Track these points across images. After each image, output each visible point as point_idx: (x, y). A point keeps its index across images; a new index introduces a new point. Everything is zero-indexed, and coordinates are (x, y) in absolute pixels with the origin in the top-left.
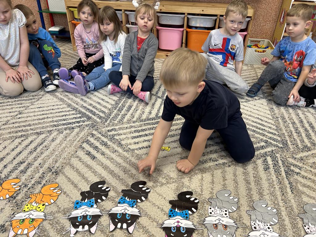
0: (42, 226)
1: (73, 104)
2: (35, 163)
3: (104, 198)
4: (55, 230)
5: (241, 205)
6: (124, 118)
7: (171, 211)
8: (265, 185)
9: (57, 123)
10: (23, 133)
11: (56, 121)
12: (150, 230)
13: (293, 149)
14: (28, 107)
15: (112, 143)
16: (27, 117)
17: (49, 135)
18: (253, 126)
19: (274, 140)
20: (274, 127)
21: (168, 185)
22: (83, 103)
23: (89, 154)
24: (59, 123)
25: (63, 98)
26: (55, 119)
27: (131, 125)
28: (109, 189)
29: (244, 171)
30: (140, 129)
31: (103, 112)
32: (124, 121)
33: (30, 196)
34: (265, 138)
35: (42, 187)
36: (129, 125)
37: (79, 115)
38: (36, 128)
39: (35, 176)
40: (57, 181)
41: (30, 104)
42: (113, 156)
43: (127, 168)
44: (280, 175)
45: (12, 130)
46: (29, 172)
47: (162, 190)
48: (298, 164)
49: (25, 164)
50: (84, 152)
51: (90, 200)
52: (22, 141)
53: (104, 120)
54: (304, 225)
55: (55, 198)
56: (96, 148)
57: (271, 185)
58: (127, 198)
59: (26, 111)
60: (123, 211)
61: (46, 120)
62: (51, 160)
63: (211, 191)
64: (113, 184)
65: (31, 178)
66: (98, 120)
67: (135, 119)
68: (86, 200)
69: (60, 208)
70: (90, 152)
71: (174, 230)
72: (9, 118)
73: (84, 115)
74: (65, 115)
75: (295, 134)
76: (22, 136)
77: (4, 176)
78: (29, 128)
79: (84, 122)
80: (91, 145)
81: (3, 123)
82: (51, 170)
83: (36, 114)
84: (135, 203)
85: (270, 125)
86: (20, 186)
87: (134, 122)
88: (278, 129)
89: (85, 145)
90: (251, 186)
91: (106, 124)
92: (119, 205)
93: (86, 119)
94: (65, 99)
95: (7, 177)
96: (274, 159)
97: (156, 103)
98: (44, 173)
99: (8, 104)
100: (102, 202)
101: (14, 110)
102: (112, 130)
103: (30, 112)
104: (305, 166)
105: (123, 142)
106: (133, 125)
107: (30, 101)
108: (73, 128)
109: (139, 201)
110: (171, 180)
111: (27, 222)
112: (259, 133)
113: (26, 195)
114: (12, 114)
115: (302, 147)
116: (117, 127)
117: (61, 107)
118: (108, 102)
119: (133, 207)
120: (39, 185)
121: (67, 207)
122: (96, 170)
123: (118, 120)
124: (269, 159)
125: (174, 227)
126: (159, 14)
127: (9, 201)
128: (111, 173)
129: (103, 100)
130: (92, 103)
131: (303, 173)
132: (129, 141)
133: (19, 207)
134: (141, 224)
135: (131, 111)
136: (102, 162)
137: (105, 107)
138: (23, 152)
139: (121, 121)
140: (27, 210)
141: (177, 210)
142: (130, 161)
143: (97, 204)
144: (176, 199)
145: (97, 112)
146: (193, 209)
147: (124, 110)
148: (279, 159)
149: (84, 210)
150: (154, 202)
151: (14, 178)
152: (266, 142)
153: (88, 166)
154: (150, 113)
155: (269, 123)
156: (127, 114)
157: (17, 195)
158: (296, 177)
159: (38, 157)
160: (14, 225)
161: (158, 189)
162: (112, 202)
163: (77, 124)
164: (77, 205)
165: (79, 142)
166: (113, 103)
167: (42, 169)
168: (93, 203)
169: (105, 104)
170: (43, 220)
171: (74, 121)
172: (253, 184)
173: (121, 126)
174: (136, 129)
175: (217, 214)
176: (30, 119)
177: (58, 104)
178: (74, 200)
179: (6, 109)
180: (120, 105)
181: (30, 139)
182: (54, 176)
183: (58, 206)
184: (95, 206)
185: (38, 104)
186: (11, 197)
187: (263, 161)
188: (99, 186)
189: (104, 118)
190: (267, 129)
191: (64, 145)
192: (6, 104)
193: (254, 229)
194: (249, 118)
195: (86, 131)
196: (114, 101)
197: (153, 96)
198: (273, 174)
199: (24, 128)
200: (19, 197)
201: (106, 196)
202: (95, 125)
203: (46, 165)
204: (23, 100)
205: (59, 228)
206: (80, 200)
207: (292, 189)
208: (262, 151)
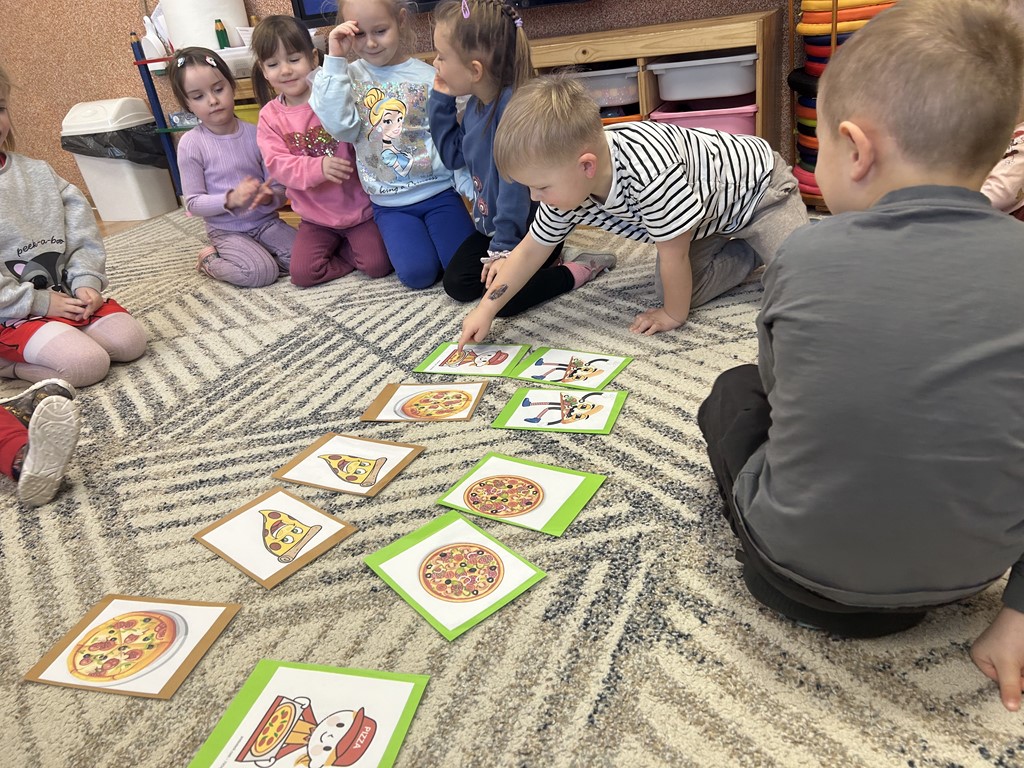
6: (205, 422)
15: (91, 507)
18: (633, 440)
19: (681, 493)
27: (204, 445)
30: (223, 458)
31: (159, 407)
32: (195, 434)
34: (644, 487)
36: (195, 447)
42: (57, 551)
43: (60, 596)
44: (596, 639)
48: (711, 594)
53: (138, 433)
56: (30, 524)
66: (121, 432)
67: (233, 427)
73: (95, 417)
87: (222, 437)
91: (133, 444)
96: (621, 572)
97: (352, 369)
102: (134, 462)
105: (126, 506)
106: (212, 445)
112: (635, 466)
116: (153, 455)
118: (200, 375)
123: (178, 431)
129: (192, 368)
130: (155, 379)
131: (704, 636)
135: (245, 401)
137: (179, 391)
139: (183, 436)
142: (93, 569)
145: (140, 408)
147: (229, 395)
152: (641, 500)
154: (303, 404)
156: (222, 412)
158: (659, 651)
166: (215, 376)
169: (187, 380)
173: (170, 451)
174: (208, 460)
180: (231, 381)
187: (565, 579)
189: (143, 426)
196: (224, 369)
198: (565, 636)
202: (95, 450)
207: (601, 705)
208: (594, 539)
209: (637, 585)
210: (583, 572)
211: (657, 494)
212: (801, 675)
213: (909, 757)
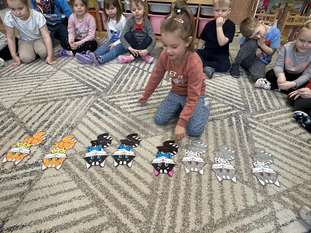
0: (66, 163)
1: (80, 78)
2: (56, 121)
3: (108, 144)
4: (75, 165)
5: (210, 149)
6: (122, 89)
7: (158, 153)
8: (228, 136)
9: (70, 93)
10: (44, 100)
11: (68, 91)
12: (143, 165)
13: (252, 112)
14: (45, 80)
15: (113, 107)
16: (46, 88)
17: (63, 101)
18: (223, 95)
19: (239, 105)
20: (240, 96)
21: (156, 137)
22: (89, 78)
23: (96, 115)
24: (71, 93)
25: (72, 73)
26: (67, 90)
27: (127, 94)
28: (112, 139)
29: (214, 127)
30: (135, 97)
31: (105, 84)
32: (122, 91)
33: (55, 143)
34: (232, 104)
35: (63, 137)
36: (125, 94)
37: (86, 87)
38: (53, 96)
39: (57, 130)
40: (73, 133)
41: (47, 78)
42: (114, 116)
43: (125, 125)
44: (240, 129)
45: (35, 98)
46: (51, 128)
47: (152, 140)
48: (255, 122)
49: (48, 122)
50: (92, 113)
51: (98, 146)
52: (44, 105)
53: (106, 91)
54: (253, 162)
55: (73, 145)
56: (101, 111)
57: (233, 136)
58: (124, 145)
59: (44, 84)
60: (122, 154)
61: (60, 90)
62: (67, 119)
63: (188, 140)
64: (115, 136)
65: (54, 132)
66: (101, 91)
67: (130, 90)
68: (96, 146)
69: (77, 151)
70: (96, 114)
71: (160, 165)
72: (31, 89)
73: (90, 86)
74: (75, 87)
75: (255, 101)
76: (43, 102)
77: (33, 130)
78: (47, 96)
79: (91, 92)
80: (97, 109)
81: (27, 93)
82: (68, 126)
83: (52, 86)
84: (131, 148)
85: (237, 94)
86: (46, 137)
87: (130, 92)
88: (243, 97)
89: (92, 109)
90: (217, 137)
91: (108, 93)
92: (119, 150)
93: (92, 90)
94: (74, 74)
95: (36, 131)
96: (237, 118)
97: (147, 77)
98: (63, 128)
99: (29, 78)
100: (107, 148)
101: (34, 83)
102: (113, 98)
103: (47, 85)
104: (260, 123)
105: (121, 107)
106: (129, 94)
107: (46, 76)
108: (82, 96)
109: (133, 146)
110: (159, 133)
111: (54, 160)
112: (227, 100)
113: (51, 142)
114: (34, 86)
115: (259, 110)
116: (116, 96)
117: (72, 80)
118: (108, 77)
119: (129, 150)
120: (60, 136)
121: (82, 150)
122: (102, 126)
123: (117, 90)
124: (233, 119)
125: (160, 163)
126: (150, 3)
127: (40, 147)
128: (113, 129)
129: (104, 75)
130: (96, 77)
131: (258, 128)
132: (126, 106)
133: (47, 150)
134: (136, 162)
135: (127, 84)
136: (106, 121)
137: (107, 81)
138: (46, 114)
139: (119, 92)
140: (53, 152)
141: (162, 152)
142: (127, 120)
143: (104, 148)
144: (162, 145)
145: (100, 85)
146: (174, 152)
147: (122, 82)
148: (241, 118)
149: (94, 152)
150: (146, 148)
151: (41, 132)
152: (233, 106)
153: (95, 123)
154: (143, 85)
155: (237, 93)
156: (124, 86)
157: (44, 142)
158: (252, 130)
159: (57, 117)
160: (45, 161)
161: (149, 139)
162: (115, 148)
163: (85, 94)
164: (89, 149)
165: (88, 107)
166: (113, 77)
167: (61, 126)
168: (100, 147)
169: (106, 78)
170: (66, 159)
171: (82, 91)
172: (219, 135)
173: (119, 95)
174: (131, 97)
175: (191, 155)
176: (48, 90)
177: (69, 78)
178: (87, 146)
179: (28, 82)
180: (118, 79)
181: (49, 104)
182: (70, 130)
183: (75, 150)
184: (102, 150)
185: (52, 78)
186: (41, 144)
187: (228, 120)
188: (104, 137)
189: (106, 89)
190: (234, 97)
191: (76, 109)
192: (27, 78)
193: (217, 163)
194: (221, 89)
195: (92, 98)
196: (113, 75)
197: (145, 72)
198: (235, 129)
199: (44, 97)
200: (47, 144)
201: (110, 143)
202: (99, 94)
203: (64, 123)
204: (41, 75)
205: (77, 163)
206: (91, 146)
207: (248, 139)
208: (229, 113)
209: (241, 120)
210: (231, 119)
211: (235, 105)
212: (275, 133)
213: (295, 142)
